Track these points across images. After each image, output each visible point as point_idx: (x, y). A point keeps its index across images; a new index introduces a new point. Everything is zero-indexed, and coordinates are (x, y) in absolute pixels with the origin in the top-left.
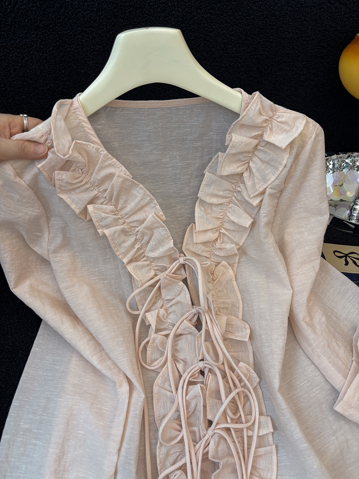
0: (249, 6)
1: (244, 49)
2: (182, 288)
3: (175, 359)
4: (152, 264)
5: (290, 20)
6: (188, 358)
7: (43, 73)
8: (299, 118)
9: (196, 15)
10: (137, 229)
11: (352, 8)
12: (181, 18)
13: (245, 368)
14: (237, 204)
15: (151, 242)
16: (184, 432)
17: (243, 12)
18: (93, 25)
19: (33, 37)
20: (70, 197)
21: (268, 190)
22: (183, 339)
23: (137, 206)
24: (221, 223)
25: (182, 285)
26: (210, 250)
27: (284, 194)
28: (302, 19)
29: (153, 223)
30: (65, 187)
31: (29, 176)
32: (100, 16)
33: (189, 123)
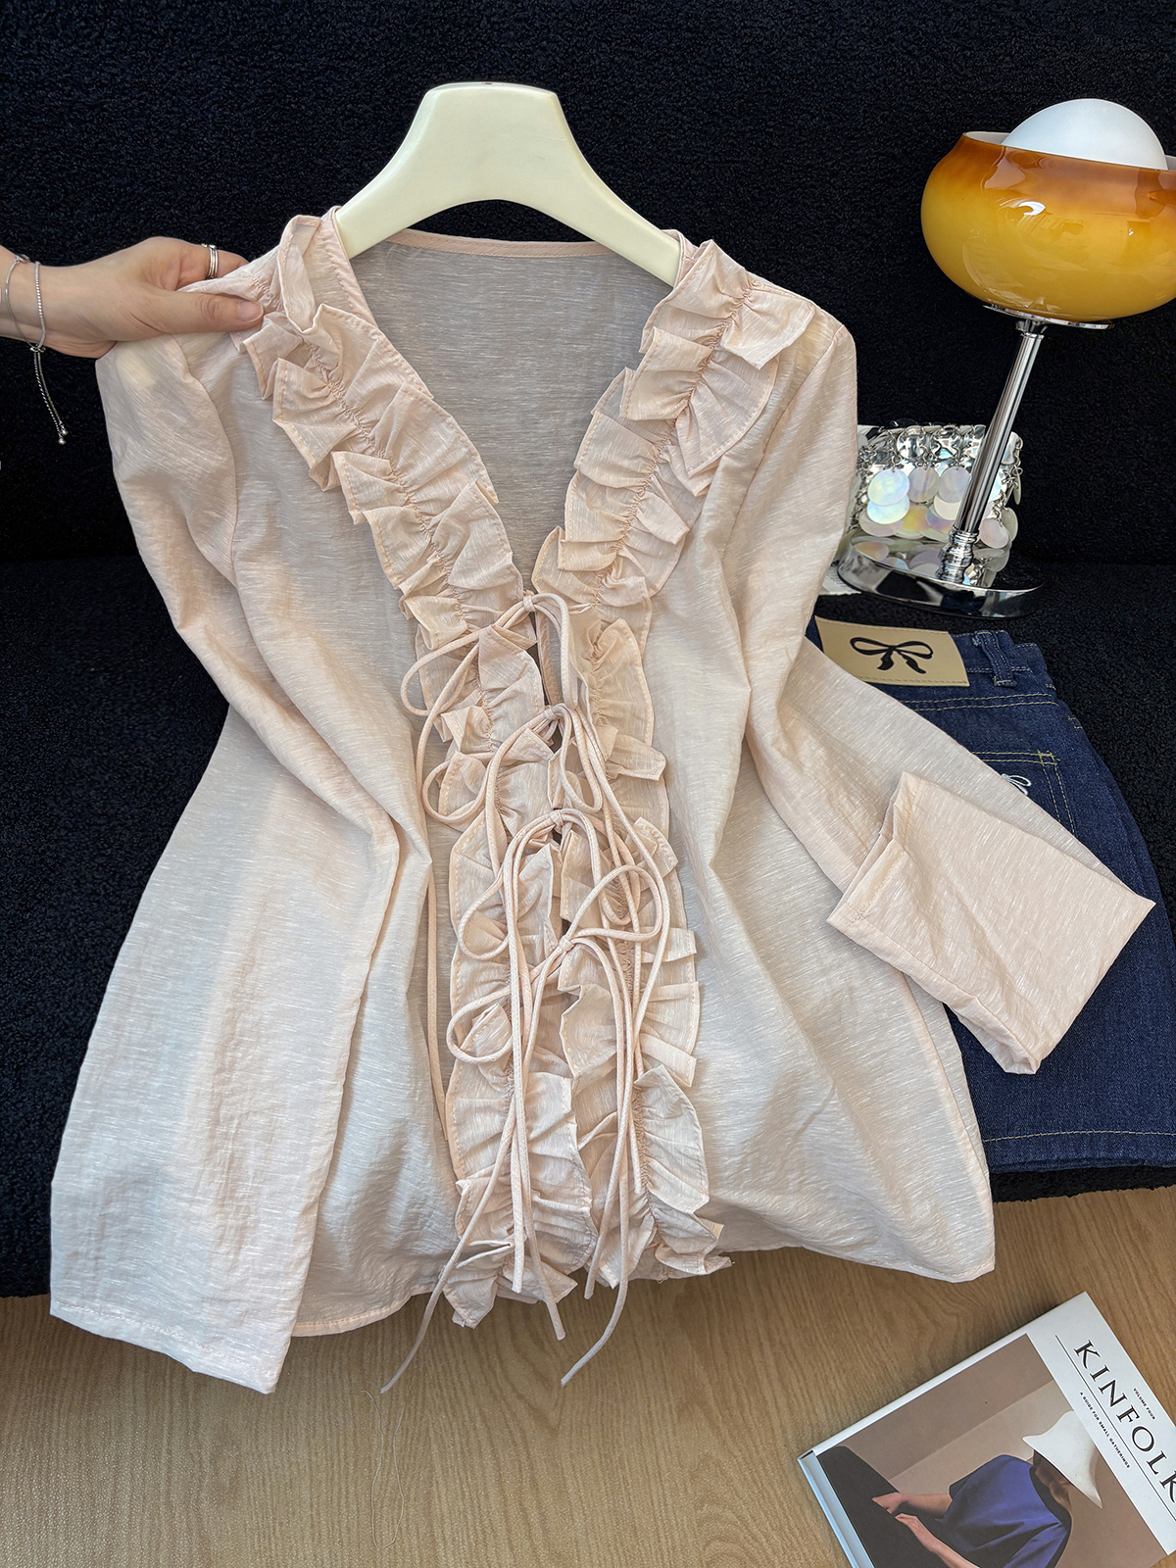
0: (722, 46)
1: (705, 145)
2: (526, 664)
3: (501, 809)
4: (463, 605)
5: (816, 87)
6: (529, 804)
7: (227, 158)
8: (799, 305)
9: (597, 55)
10: (434, 520)
11: (962, 71)
12: (562, 58)
13: (648, 831)
14: (660, 492)
15: (463, 552)
16: (511, 939)
17: (705, 59)
18: (356, 56)
19: (212, 71)
20: (299, 430)
21: (725, 461)
22: (522, 769)
23: (440, 463)
24: (622, 532)
25: (525, 659)
26: (593, 592)
27: (760, 475)
28: (843, 86)
29: (472, 505)
30: (292, 402)
31: (214, 371)
32: (373, 36)
33: (565, 297)
